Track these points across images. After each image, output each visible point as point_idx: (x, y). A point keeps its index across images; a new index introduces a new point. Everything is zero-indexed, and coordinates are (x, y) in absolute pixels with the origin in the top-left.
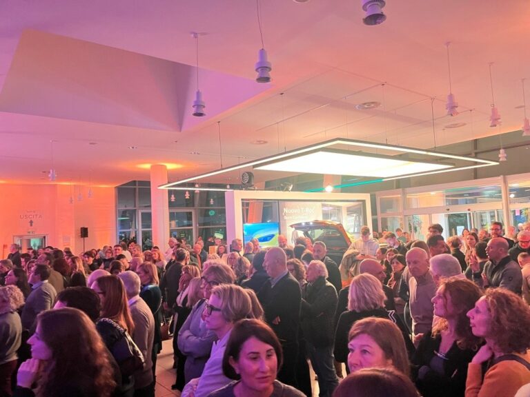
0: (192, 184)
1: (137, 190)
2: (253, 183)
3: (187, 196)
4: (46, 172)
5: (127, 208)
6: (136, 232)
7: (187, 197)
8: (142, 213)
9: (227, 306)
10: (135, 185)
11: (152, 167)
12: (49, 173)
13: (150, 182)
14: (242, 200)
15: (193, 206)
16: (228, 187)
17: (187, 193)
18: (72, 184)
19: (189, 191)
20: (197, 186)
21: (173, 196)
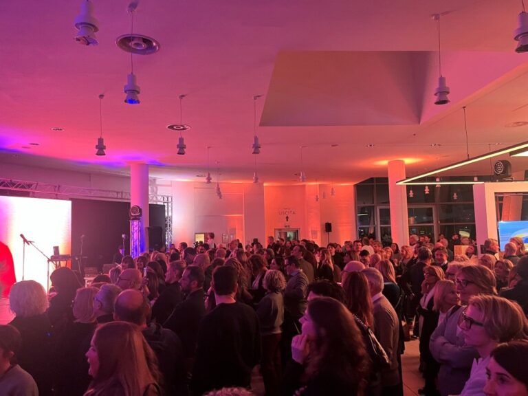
0: (432, 179)
1: (375, 187)
2: (509, 174)
3: (427, 191)
4: (297, 175)
5: (366, 205)
6: (374, 228)
7: (427, 193)
8: (380, 210)
9: (490, 321)
10: (373, 182)
11: (389, 163)
12: (300, 175)
13: (387, 178)
14: (495, 193)
15: (434, 201)
16: (476, 179)
17: (427, 187)
18: (318, 183)
19: (428, 186)
20: (438, 180)
21: (411, 191)
